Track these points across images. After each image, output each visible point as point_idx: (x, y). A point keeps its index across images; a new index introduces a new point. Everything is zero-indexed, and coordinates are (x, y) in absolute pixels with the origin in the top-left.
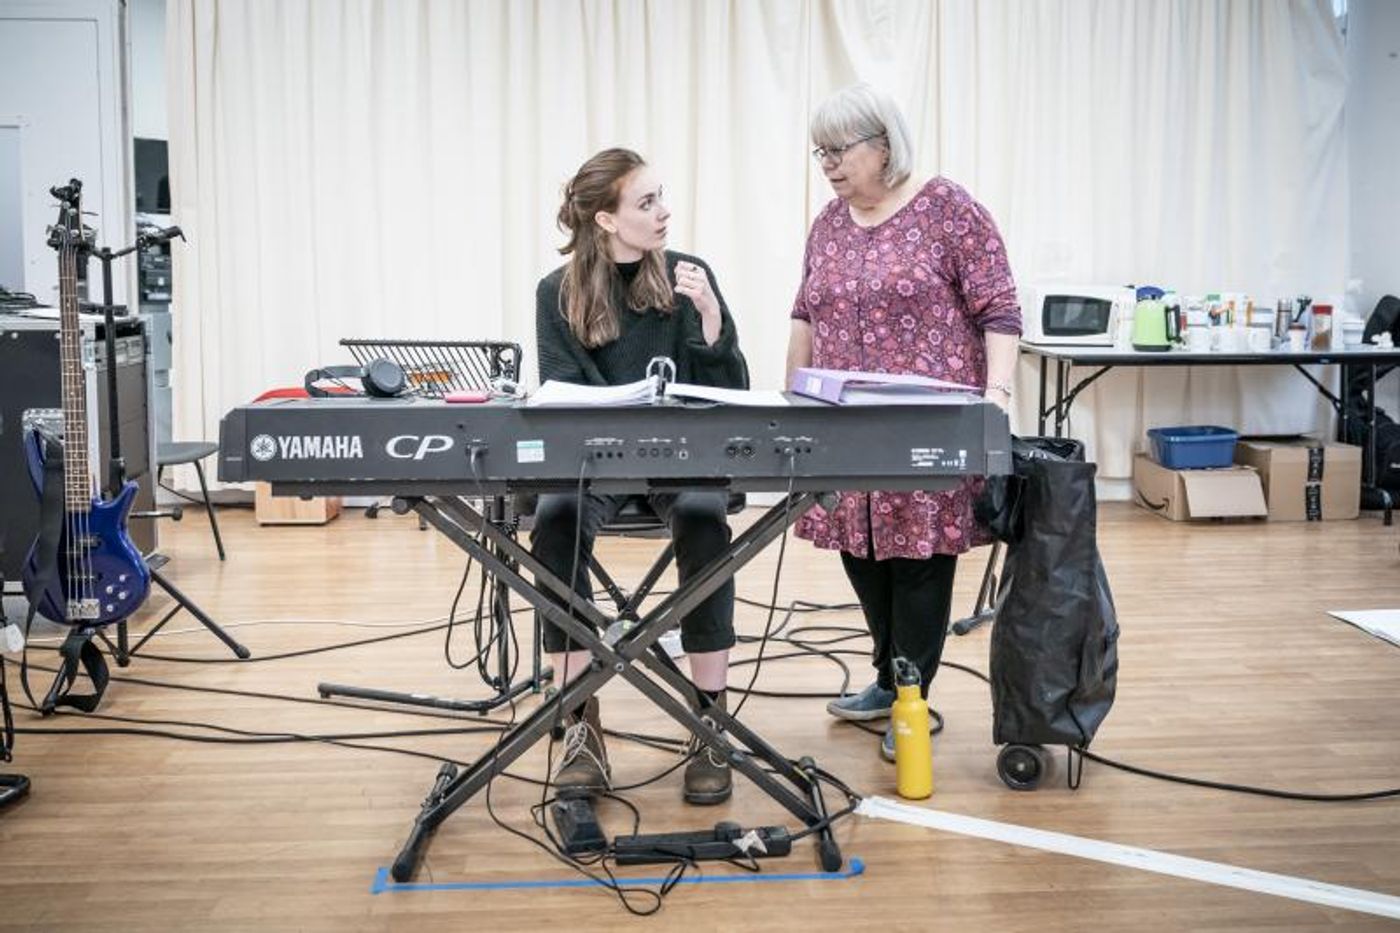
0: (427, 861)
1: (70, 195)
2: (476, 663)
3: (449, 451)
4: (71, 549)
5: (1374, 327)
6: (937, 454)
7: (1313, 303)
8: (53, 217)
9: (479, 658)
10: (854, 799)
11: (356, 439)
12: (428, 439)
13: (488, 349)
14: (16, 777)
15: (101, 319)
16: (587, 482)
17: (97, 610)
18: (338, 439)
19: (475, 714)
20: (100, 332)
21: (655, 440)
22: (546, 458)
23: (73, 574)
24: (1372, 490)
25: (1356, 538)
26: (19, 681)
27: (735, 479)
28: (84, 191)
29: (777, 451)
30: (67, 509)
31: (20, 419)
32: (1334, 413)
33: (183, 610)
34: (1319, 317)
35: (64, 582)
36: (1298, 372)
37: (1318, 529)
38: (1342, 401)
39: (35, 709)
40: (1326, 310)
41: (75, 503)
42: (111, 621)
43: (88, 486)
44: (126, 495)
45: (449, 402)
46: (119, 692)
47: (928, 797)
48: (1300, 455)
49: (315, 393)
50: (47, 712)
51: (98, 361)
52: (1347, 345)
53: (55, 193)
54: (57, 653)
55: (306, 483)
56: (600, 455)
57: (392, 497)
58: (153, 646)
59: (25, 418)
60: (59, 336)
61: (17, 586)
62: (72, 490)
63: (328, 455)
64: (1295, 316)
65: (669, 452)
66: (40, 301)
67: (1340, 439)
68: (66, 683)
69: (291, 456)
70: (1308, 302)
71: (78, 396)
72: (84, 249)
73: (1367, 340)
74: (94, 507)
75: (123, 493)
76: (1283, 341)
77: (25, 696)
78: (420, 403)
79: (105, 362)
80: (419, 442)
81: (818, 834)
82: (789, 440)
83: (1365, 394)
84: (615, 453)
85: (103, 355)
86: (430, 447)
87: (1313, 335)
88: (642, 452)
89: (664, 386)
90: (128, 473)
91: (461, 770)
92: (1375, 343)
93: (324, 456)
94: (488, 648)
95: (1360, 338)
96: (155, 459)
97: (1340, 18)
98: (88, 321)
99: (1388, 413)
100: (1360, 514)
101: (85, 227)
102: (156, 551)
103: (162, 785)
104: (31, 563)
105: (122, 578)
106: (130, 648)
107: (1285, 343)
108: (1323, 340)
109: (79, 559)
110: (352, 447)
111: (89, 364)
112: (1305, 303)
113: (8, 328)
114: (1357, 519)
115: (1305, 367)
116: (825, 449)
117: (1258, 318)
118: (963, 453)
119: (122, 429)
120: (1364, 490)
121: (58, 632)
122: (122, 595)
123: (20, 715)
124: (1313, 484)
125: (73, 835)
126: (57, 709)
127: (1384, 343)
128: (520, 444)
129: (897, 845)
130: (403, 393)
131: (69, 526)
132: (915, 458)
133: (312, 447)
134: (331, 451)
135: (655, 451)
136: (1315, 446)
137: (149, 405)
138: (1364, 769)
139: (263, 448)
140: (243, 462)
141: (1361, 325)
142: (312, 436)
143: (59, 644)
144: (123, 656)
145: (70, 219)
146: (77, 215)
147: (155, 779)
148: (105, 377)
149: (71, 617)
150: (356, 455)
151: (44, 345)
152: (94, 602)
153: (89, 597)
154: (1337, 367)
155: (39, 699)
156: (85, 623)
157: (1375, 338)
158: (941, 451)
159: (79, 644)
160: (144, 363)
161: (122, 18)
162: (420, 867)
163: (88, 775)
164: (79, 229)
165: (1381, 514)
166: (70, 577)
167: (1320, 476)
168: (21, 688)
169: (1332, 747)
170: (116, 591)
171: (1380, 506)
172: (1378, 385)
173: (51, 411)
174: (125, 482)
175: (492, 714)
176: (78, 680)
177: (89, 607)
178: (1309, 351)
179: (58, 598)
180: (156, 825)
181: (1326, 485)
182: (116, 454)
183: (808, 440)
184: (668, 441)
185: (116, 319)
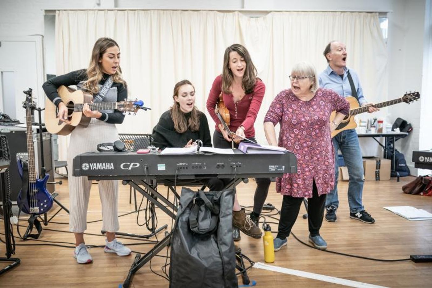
0: (133, 282)
1: (29, 93)
2: (145, 224)
3: (138, 167)
4: (31, 193)
5: (395, 126)
6: (277, 167)
7: (378, 120)
8: (24, 99)
9: (146, 223)
10: (252, 263)
11: (112, 164)
12: (132, 164)
13: (148, 136)
14: (16, 259)
15: (38, 127)
16: (177, 176)
17: (38, 210)
18: (107, 164)
19: (145, 239)
20: (38, 131)
21: (197, 164)
22: (166, 169)
23: (31, 200)
24: (394, 172)
25: (389, 185)
26: (16, 230)
27: (220, 174)
28: (33, 92)
29: (231, 167)
30: (30, 181)
31: (16, 156)
32: (383, 150)
33: (63, 209)
34: (379, 124)
35: (29, 202)
36: (373, 139)
37: (379, 183)
38: (385, 147)
39: (21, 238)
40: (381, 122)
41: (32, 180)
42: (42, 213)
43: (35, 175)
44: (46, 178)
45: (138, 153)
46: (45, 233)
47: (273, 262)
48: (374, 163)
49: (100, 150)
50: (25, 239)
51: (37, 139)
52: (387, 132)
53: (25, 92)
54: (27, 222)
55: (98, 176)
56: (181, 168)
57: (122, 180)
58: (55, 219)
59: (17, 155)
60: (26, 132)
61: (15, 203)
62: (31, 176)
63: (104, 168)
64: (372, 124)
65: (201, 167)
66: (21, 122)
67: (385, 157)
68: (30, 230)
69: (94, 169)
70: (376, 119)
71: (32, 150)
72: (33, 108)
73: (393, 130)
74: (37, 181)
75: (45, 177)
76: (369, 131)
77: (18, 234)
78: (130, 153)
79: (39, 139)
80: (130, 165)
81: (243, 274)
82: (234, 163)
83: (392, 145)
84: (185, 167)
85: (39, 137)
86: (133, 166)
87: (378, 129)
88: (193, 167)
89: (199, 148)
90: (46, 171)
91: (142, 256)
92: (395, 131)
93: (103, 169)
94: (149, 220)
95: (391, 129)
96: (54, 166)
97: (385, 39)
98: (35, 128)
99: (398, 150)
100: (391, 178)
101: (34, 102)
102: (55, 192)
103: (57, 261)
104: (20, 197)
105: (45, 201)
106: (48, 220)
107: (370, 131)
108: (380, 130)
109: (33, 196)
110: (111, 166)
111: (35, 140)
112: (375, 120)
113: (12, 130)
114: (390, 180)
115: (375, 138)
116: (244, 166)
117: (362, 124)
118: (283, 167)
119: (45, 158)
120: (392, 172)
121: (27, 216)
122: (45, 206)
123: (17, 240)
124: (377, 170)
125: (33, 275)
126: (28, 238)
127: (397, 131)
128: (158, 165)
129: (265, 276)
130: (125, 150)
131: (30, 186)
132: (270, 168)
133: (99, 166)
134: (105, 167)
135: (197, 167)
136: (378, 160)
137: (52, 151)
138: (394, 253)
139: (85, 167)
140: (80, 171)
141: (391, 126)
142: (99, 163)
143: (28, 219)
144: (46, 222)
145: (29, 100)
146: (31, 99)
147: (55, 259)
148: (40, 143)
149: (31, 212)
150: (112, 168)
151: (22, 135)
152: (37, 208)
153: (36, 206)
154: (384, 138)
155: (22, 235)
156: (35, 214)
157: (395, 130)
158: (277, 166)
159: (33, 220)
160: (51, 139)
161: (43, 41)
162: (131, 284)
163: (37, 258)
164: (31, 102)
165: (396, 178)
166: (30, 201)
167: (379, 168)
168: (17, 232)
169: (385, 247)
170: (44, 205)
171: (396, 176)
172: (396, 143)
173: (24, 153)
174: (46, 174)
175: (150, 239)
176: (34, 230)
177: (36, 209)
178: (376, 133)
179: (27, 206)
180: (56, 272)
181: (381, 171)
182: (43, 166)
183: (240, 163)
184: (200, 164)
185: (43, 127)
